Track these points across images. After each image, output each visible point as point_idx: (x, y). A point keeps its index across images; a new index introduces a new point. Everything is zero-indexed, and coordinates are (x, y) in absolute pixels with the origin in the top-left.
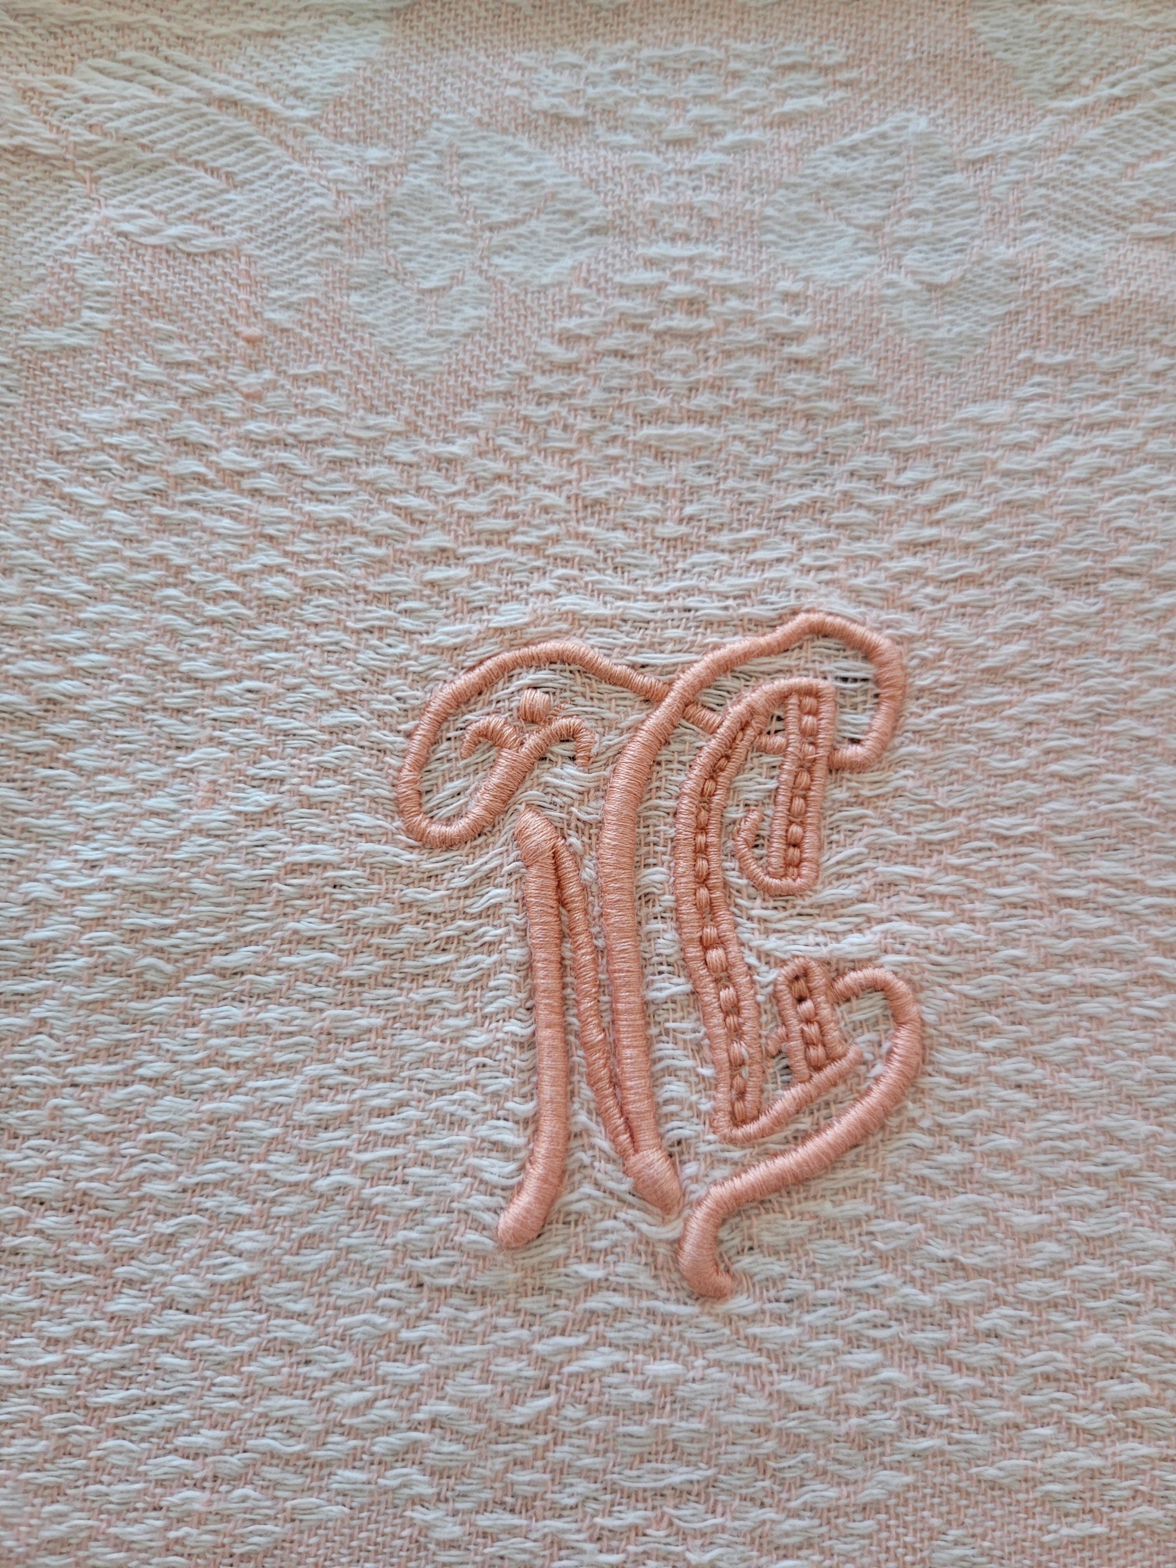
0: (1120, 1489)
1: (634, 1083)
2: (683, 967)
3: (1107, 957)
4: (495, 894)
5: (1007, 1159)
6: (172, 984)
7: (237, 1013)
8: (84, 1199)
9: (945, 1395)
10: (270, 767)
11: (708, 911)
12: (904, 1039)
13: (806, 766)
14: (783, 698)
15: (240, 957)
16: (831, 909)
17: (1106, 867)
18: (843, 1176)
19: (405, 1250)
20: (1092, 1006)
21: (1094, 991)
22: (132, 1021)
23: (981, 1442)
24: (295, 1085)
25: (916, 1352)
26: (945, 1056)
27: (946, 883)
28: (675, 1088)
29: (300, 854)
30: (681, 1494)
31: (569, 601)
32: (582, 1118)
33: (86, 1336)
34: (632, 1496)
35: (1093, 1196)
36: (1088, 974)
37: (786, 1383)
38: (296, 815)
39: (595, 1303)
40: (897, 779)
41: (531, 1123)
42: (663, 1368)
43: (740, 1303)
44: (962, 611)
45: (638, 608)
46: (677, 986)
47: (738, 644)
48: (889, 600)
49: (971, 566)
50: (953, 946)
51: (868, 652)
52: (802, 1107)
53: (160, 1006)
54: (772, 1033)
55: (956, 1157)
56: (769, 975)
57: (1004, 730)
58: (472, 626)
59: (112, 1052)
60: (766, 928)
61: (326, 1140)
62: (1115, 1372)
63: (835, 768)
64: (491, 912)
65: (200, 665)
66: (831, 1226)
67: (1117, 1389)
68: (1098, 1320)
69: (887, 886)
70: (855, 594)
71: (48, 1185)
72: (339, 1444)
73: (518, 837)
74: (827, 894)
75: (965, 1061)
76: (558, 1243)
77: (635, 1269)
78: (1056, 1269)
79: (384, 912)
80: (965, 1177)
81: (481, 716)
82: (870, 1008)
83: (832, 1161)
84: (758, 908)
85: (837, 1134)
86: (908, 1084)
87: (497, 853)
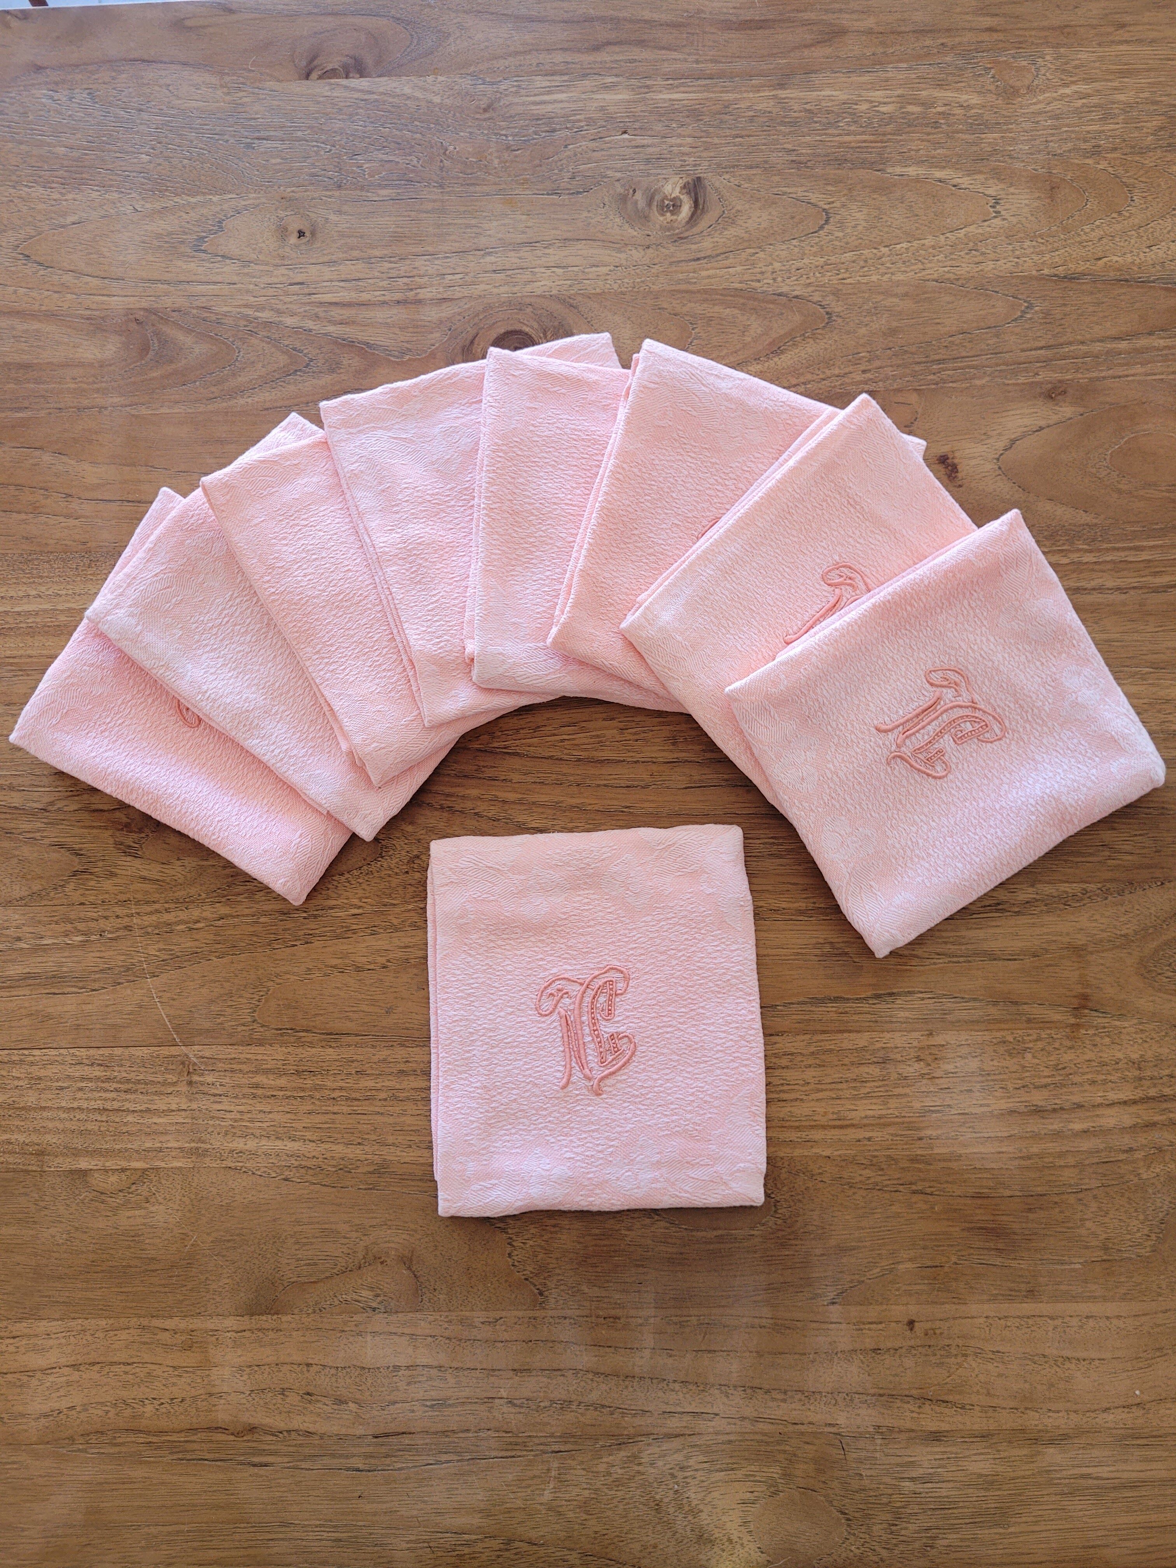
0: (673, 1125)
1: (583, 1057)
2: (591, 1035)
3: (670, 1026)
4: (555, 1024)
5: (652, 1066)
6: (497, 1046)
7: (509, 1050)
8: (485, 1087)
9: (641, 1110)
10: (511, 1004)
11: (594, 1024)
12: (632, 1046)
13: (611, 995)
14: (606, 982)
15: (509, 1040)
16: (617, 1022)
18: (621, 1072)
19: (544, 1091)
20: (668, 1036)
22: (491, 1053)
23: (647, 1118)
24: (521, 1063)
26: (639, 1048)
27: (639, 1015)
28: (590, 1058)
29: (519, 1020)
30: (593, 1131)
31: (566, 967)
32: (574, 1064)
33: (487, 1111)
35: (668, 1071)
37: (613, 1110)
38: (518, 1013)
39: (579, 1098)
40: (629, 996)
41: (565, 1066)
43: (604, 1096)
44: (640, 961)
45: (578, 967)
46: (590, 1039)
47: (597, 973)
48: (627, 961)
49: (642, 951)
50: (640, 1027)
52: (613, 1060)
53: (495, 1050)
54: (607, 1046)
55: (642, 1067)
56: (606, 1036)
57: (648, 984)
58: (547, 973)
59: (487, 1060)
60: (605, 1026)
61: (527, 1073)
62: (672, 1103)
63: (617, 995)
64: (555, 1027)
66: (620, 1081)
67: (672, 1106)
68: (669, 1094)
69: (628, 1017)
70: (619, 960)
71: (478, 1084)
72: (533, 1127)
73: (559, 1013)
74: (616, 1019)
75: (643, 1048)
76: (570, 1087)
77: (584, 1091)
78: (661, 1085)
79: (535, 1029)
80: (644, 1070)
81: (549, 991)
82: (625, 1040)
83: (620, 1069)
84: (604, 1023)
85: (620, 1064)
86: (633, 1054)
87: (555, 1016)
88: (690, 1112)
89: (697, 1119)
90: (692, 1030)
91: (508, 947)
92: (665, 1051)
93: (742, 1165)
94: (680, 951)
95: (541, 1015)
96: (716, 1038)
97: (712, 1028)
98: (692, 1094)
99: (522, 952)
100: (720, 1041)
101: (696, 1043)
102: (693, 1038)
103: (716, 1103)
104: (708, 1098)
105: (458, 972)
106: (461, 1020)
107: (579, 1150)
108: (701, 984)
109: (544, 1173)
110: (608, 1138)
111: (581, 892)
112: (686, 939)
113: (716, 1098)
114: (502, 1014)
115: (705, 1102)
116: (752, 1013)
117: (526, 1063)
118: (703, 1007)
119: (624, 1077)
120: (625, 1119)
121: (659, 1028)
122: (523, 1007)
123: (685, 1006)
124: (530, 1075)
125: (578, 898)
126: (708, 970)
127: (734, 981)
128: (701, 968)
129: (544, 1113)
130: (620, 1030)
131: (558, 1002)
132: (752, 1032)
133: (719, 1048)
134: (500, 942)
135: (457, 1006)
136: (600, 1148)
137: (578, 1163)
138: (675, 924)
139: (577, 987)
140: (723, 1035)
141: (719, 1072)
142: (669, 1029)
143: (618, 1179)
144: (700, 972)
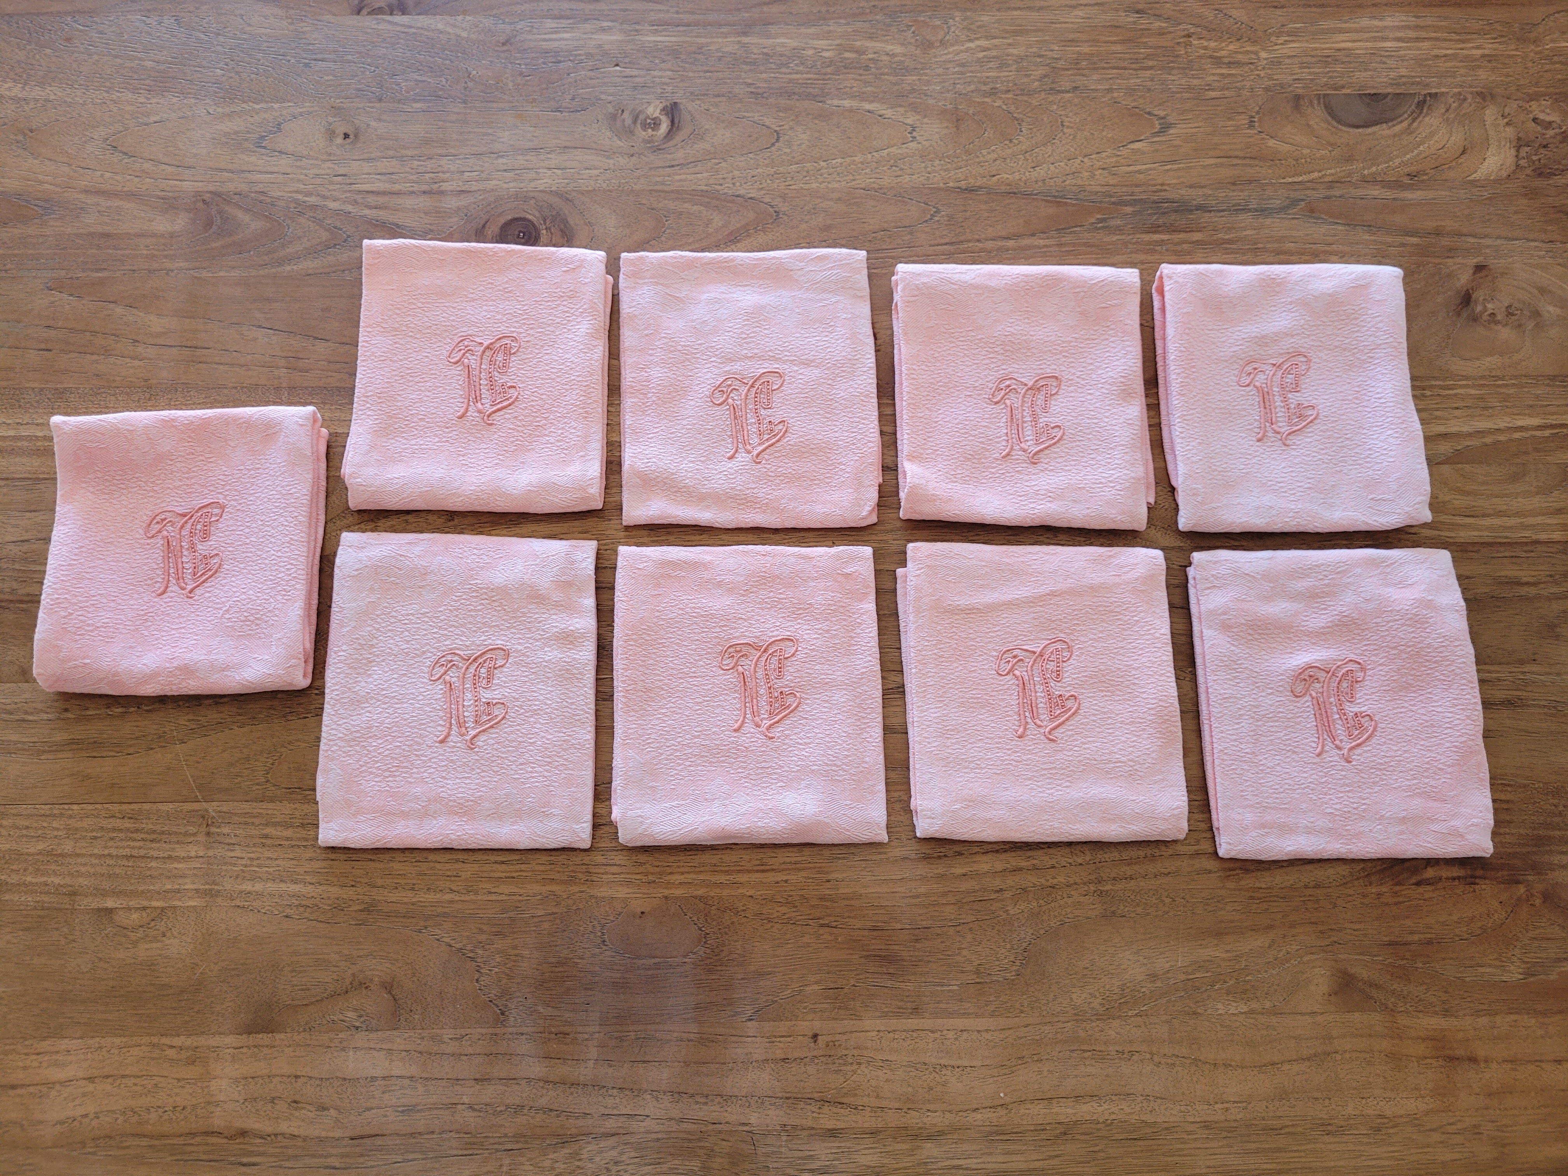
0: (1414, 788)
4: (1308, 704)
5: (1391, 740)
6: (1260, 720)
7: (1272, 724)
9: (1385, 775)
10: (1271, 686)
11: (1341, 705)
12: (1373, 723)
13: (1353, 681)
14: (1347, 671)
15: (1271, 715)
16: (1359, 704)
17: (1401, 694)
18: (1367, 744)
19: (1303, 758)
20: (1402, 715)
21: (1401, 713)
22: (1256, 726)
23: (1392, 782)
24: (1282, 734)
25: (1381, 769)
26: (1380, 725)
27: (1377, 698)
29: (1278, 699)
30: (1348, 792)
31: (1314, 658)
32: (1326, 737)
34: (1341, 792)
35: (1405, 744)
36: (1399, 710)
37: (1362, 775)
38: (1277, 693)
39: (1332, 764)
40: (1366, 683)
41: (1318, 738)
42: (1344, 773)
43: (1354, 763)
44: (1374, 655)
45: (1324, 658)
46: (1338, 716)
47: (1340, 663)
48: (1362, 655)
50: (1379, 708)
51: (1359, 663)
52: (1359, 734)
53: (1259, 723)
54: (1353, 723)
55: (1383, 740)
56: (1351, 714)
57: (1382, 673)
61: (1288, 742)
62: (1411, 770)
63: (1357, 682)
64: (1308, 706)
65: (1256, 670)
66: (1367, 751)
67: (1412, 773)
68: (1408, 763)
69: (1367, 700)
70: (1356, 654)
73: (1311, 695)
74: (1358, 701)
75: (1383, 725)
76: (1324, 755)
77: (1336, 758)
78: (1400, 756)
79: (1292, 708)
80: (1385, 743)
81: (1302, 676)
82: (1367, 718)
83: (1364, 742)
84: (1348, 704)
85: (1365, 737)
86: (1375, 730)
87: (1307, 698)
88: (1427, 777)
89: (1433, 783)
90: (1422, 711)
91: (1263, 641)
92: (1401, 727)
93: (1475, 820)
94: (1409, 647)
95: (1297, 697)
96: (1444, 717)
97: (1439, 709)
98: (1428, 763)
99: (1274, 645)
100: (1448, 720)
101: (1427, 721)
102: (1424, 717)
103: (1450, 770)
104: (1440, 766)
105: (1226, 659)
106: (1230, 697)
107: (1338, 807)
108: (1428, 674)
109: (1309, 825)
110: (1360, 797)
111: (1319, 600)
112: (1414, 637)
113: (1449, 766)
114: (1263, 694)
115: (1440, 769)
116: (1475, 697)
117: (1286, 735)
118: (1430, 693)
119: (1368, 748)
120: (1373, 783)
121: (1394, 708)
122: (1281, 689)
123: (1414, 692)
124: (1290, 745)
125: (1316, 605)
126: (1435, 662)
127: (1458, 671)
128: (1427, 661)
129: (1305, 775)
130: (1363, 709)
131: (1310, 685)
132: (1476, 713)
133: (1447, 725)
134: (1256, 636)
135: (1226, 686)
136: (1355, 805)
137: (1338, 818)
138: (1403, 625)
139: (1324, 674)
140: (1450, 715)
141: (1448, 745)
142: (1402, 710)
143: (1371, 831)
144: (1427, 664)
